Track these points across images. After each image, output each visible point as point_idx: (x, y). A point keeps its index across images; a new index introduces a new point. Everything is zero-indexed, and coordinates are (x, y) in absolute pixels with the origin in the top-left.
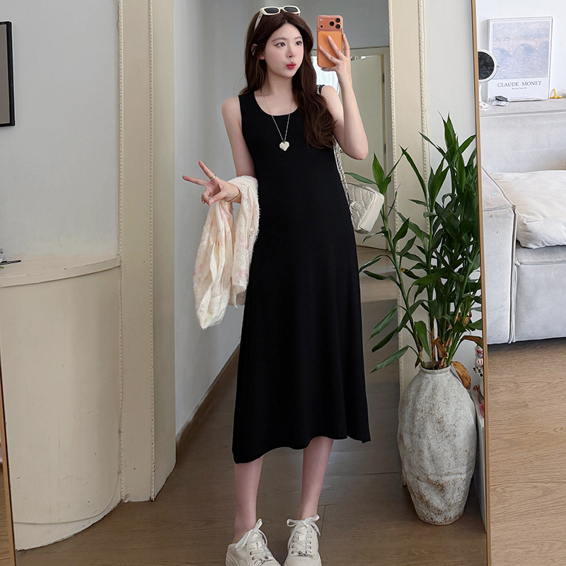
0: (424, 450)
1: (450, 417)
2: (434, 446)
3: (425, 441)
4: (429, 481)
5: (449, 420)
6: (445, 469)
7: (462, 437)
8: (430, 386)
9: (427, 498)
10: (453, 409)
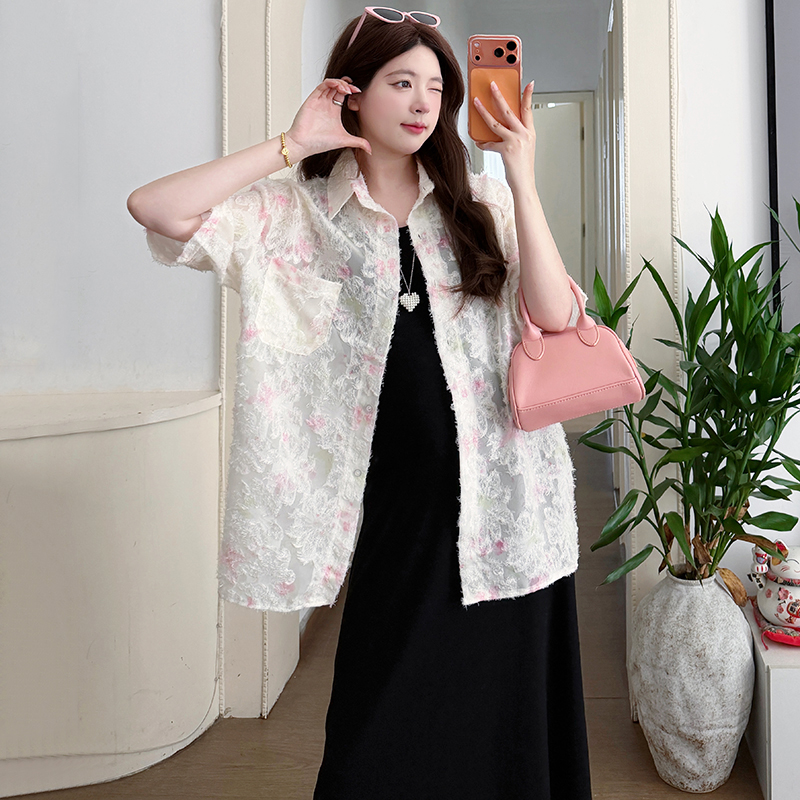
0: (674, 692)
1: (716, 649)
2: (690, 688)
3: (675, 680)
4: (679, 734)
5: (714, 654)
6: (707, 720)
7: (734, 677)
8: (684, 602)
9: (677, 756)
10: (721, 638)
